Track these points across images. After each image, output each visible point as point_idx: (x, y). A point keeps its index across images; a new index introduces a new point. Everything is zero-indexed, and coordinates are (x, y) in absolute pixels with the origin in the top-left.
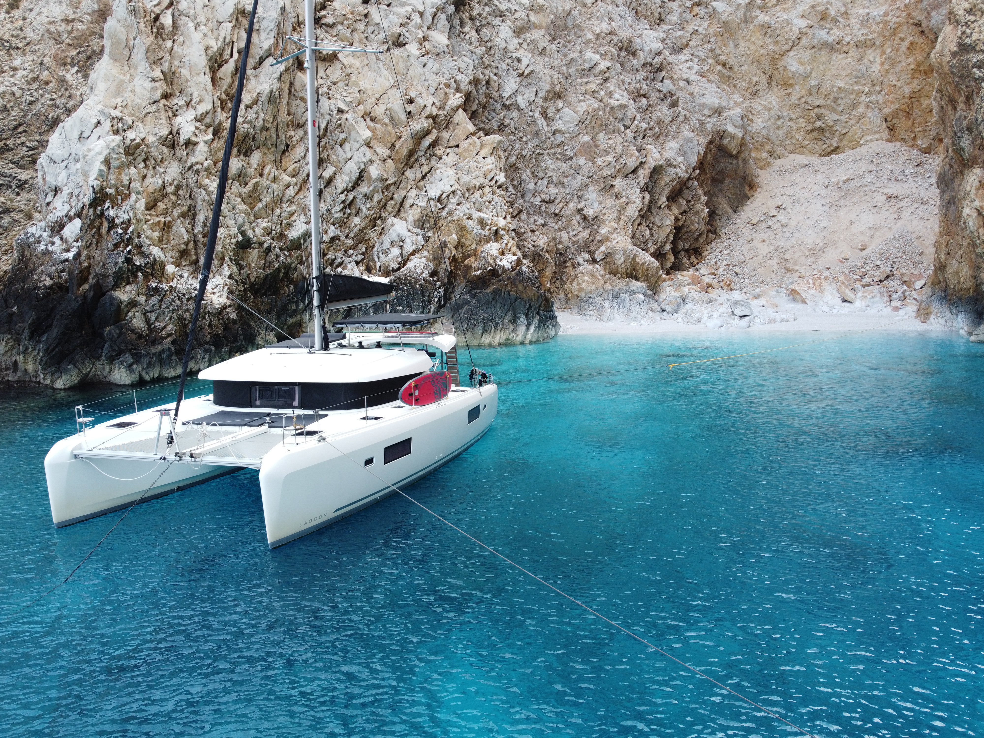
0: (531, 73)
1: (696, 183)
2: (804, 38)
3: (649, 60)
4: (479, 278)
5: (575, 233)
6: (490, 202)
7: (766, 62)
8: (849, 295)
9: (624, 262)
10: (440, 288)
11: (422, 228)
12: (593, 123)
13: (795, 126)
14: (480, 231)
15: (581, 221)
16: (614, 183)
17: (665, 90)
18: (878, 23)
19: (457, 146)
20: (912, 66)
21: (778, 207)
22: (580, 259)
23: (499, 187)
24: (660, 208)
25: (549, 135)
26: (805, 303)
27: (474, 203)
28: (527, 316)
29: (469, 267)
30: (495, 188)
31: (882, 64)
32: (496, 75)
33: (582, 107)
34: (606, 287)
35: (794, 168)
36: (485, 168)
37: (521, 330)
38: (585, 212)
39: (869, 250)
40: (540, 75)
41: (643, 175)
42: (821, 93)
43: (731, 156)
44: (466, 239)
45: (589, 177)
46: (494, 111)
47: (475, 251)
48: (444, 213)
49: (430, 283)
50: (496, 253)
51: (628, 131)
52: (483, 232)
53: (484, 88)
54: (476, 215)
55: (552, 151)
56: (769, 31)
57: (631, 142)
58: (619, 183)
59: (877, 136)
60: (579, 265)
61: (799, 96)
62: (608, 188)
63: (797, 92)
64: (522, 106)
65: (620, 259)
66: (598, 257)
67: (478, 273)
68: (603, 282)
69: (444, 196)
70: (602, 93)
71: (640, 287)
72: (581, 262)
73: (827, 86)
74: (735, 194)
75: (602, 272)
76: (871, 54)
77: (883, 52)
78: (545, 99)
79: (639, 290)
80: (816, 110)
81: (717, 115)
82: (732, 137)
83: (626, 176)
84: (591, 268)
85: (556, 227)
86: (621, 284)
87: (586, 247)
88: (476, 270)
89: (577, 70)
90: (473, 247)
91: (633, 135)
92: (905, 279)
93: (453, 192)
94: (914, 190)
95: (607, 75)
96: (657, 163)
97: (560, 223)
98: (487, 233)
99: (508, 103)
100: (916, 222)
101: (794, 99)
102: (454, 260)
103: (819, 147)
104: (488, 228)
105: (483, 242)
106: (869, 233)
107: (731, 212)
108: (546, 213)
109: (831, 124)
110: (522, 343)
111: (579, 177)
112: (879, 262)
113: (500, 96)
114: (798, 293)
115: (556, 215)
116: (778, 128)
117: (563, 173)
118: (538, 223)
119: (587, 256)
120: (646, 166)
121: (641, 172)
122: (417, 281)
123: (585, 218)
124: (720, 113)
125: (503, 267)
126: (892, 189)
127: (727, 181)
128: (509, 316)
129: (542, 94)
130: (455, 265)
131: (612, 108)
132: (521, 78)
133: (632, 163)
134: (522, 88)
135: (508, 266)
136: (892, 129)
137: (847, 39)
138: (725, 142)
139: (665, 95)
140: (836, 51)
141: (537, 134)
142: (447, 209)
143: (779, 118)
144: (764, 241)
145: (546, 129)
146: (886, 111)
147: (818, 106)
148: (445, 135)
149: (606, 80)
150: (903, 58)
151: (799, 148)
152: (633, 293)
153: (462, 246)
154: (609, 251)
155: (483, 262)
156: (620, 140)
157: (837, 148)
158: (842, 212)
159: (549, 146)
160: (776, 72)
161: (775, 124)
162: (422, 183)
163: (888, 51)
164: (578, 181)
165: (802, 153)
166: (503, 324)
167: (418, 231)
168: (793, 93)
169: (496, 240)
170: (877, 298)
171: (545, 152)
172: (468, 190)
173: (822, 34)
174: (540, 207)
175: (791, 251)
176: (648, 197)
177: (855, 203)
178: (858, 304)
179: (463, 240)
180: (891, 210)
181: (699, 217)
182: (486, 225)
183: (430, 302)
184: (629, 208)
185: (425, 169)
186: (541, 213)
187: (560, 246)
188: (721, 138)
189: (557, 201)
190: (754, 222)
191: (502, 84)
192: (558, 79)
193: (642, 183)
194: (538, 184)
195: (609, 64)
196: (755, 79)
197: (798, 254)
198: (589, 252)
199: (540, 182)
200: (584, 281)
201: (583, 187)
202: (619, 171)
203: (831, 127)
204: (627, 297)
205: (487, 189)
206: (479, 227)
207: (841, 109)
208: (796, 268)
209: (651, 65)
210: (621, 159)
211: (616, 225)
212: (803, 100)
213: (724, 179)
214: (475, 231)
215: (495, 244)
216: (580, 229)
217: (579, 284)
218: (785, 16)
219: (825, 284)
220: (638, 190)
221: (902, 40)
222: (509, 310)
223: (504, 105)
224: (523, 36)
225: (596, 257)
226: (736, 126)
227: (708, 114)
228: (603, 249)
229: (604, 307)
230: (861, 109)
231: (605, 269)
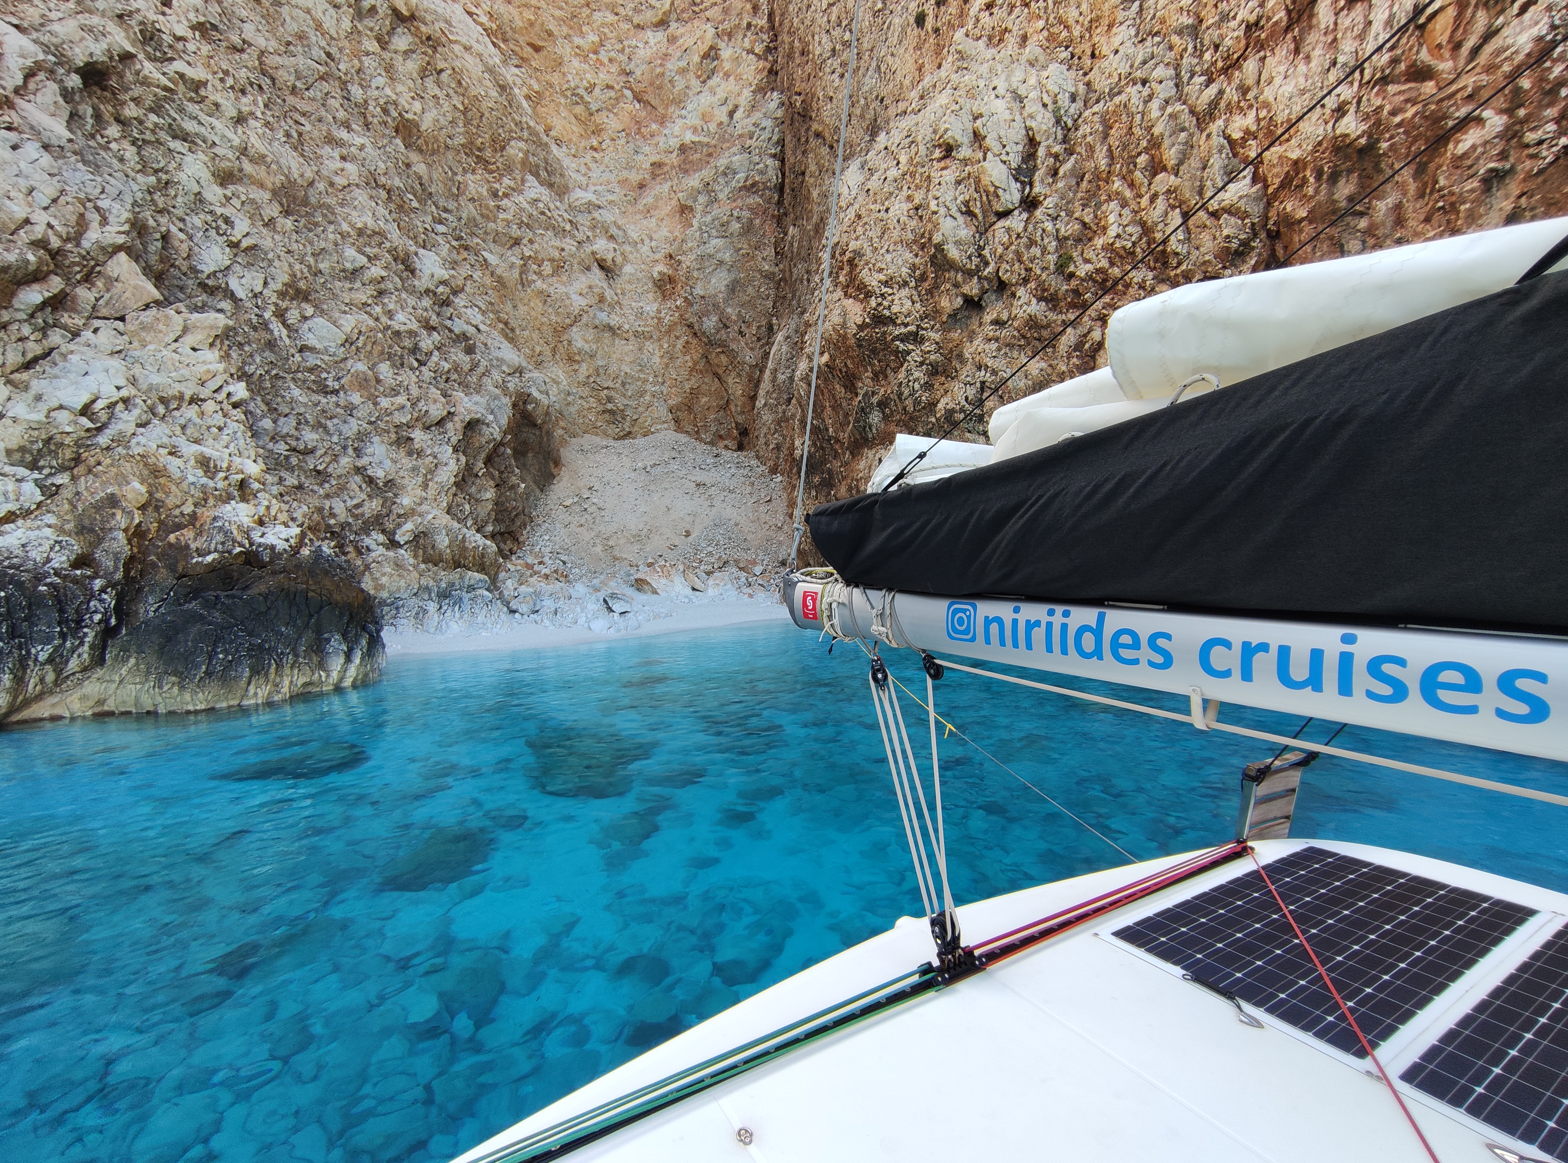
0: (254, 247)
1: (509, 451)
2: (585, 316)
3: (433, 288)
4: (212, 568)
5: (355, 502)
6: (220, 429)
7: (548, 332)
8: (698, 584)
9: (449, 546)
10: (103, 590)
11: (33, 466)
12: (369, 348)
13: (586, 406)
14: (205, 480)
15: (364, 486)
16: (412, 436)
17: (457, 331)
18: (652, 318)
19: (122, 319)
20: (690, 364)
21: (590, 489)
22: (368, 541)
23: (235, 406)
24: (477, 476)
25: (292, 351)
26: (657, 593)
27: (183, 427)
28: (344, 636)
29: (183, 549)
30: (227, 407)
31: (662, 357)
32: (181, 230)
33: (349, 322)
34: (424, 582)
35: (596, 449)
36: (202, 368)
37: (336, 663)
38: (369, 472)
39: (693, 536)
40: (270, 256)
41: (454, 431)
42: (609, 375)
43: (535, 425)
44: (168, 494)
45: (370, 423)
46: (181, 289)
47: (194, 516)
48: (103, 440)
49: (75, 581)
50: (247, 521)
51: (423, 368)
52: (211, 484)
53: (159, 244)
54: (190, 450)
55: (300, 375)
56: (549, 300)
57: (430, 383)
58: (418, 435)
59: (666, 425)
60: (368, 549)
61: (587, 374)
62: (403, 441)
63: (584, 370)
64: (240, 293)
65: (443, 542)
66: (400, 538)
67: (209, 558)
68: (417, 576)
69: (99, 405)
70: (378, 309)
71: (480, 580)
72: (373, 546)
73: (613, 368)
74: (540, 469)
75: (412, 561)
76: (649, 346)
77: (661, 346)
78: (282, 295)
79: (480, 585)
80: (605, 391)
81: (518, 375)
82: (537, 402)
83: (428, 428)
84: (391, 554)
85: (322, 492)
86: (446, 577)
87: (376, 522)
88: (201, 553)
89: (333, 268)
90: (188, 509)
91: (433, 375)
92: (742, 565)
93: (125, 401)
94: (719, 479)
95: (382, 286)
96: (473, 415)
97: (327, 485)
98: (221, 485)
99: (210, 282)
100: (729, 509)
101: (581, 377)
102: (137, 534)
103: (612, 430)
104: (222, 475)
105: (211, 502)
106: (689, 519)
107: (538, 491)
108: (300, 468)
109: (622, 407)
110: (338, 689)
111: (353, 422)
112: (710, 549)
113: (194, 270)
114: (648, 583)
115: (319, 472)
116: (569, 404)
117: (324, 411)
118: (287, 483)
119: (381, 538)
120: (456, 419)
121: (449, 425)
122: (39, 578)
123: (371, 481)
124: (521, 373)
125: (273, 547)
126: (700, 476)
127: (530, 455)
128: (308, 637)
129: (276, 286)
130: (140, 546)
131: (397, 333)
132: (235, 250)
133: (436, 411)
134: (237, 268)
135: (281, 545)
136: (677, 421)
137: (627, 327)
138: (530, 407)
139: (457, 336)
140: (618, 335)
141: (271, 345)
142: (109, 432)
143: (569, 394)
144: (582, 525)
145: (287, 341)
146: (671, 402)
147: (608, 388)
148: (85, 295)
149: (381, 293)
150: (679, 354)
151: (593, 429)
152: (471, 588)
153: (157, 508)
154: (421, 528)
155: (220, 538)
156: (415, 379)
157: (630, 433)
158: (656, 497)
159: (294, 368)
160: (559, 345)
161: (565, 399)
162: (24, 376)
163: (666, 346)
164: (352, 427)
165: (597, 434)
166: (296, 656)
167: (22, 472)
168: (581, 370)
169: (244, 499)
170: (729, 586)
171: (289, 377)
172: (163, 400)
173: (603, 317)
174: (287, 458)
175: (615, 538)
176: (463, 459)
177: (666, 489)
178: (711, 592)
179: (158, 495)
180: (703, 498)
181: (515, 493)
182: (217, 470)
183: (79, 622)
184: (439, 471)
185: (34, 349)
186: (291, 469)
187: (332, 522)
188: (524, 403)
189: (319, 453)
190: (567, 503)
191: (196, 249)
192: (302, 273)
193: (454, 440)
194: (280, 423)
195: (384, 274)
196: (538, 349)
197: (622, 541)
198: (383, 531)
199: (282, 420)
200: (384, 574)
201: (362, 437)
202: (417, 420)
203: (623, 411)
204: (466, 596)
205: (210, 406)
206: (200, 472)
207: (630, 394)
208: (624, 556)
209: (435, 294)
210: (420, 404)
211: (424, 494)
212: (592, 380)
213: (527, 452)
214: (191, 479)
215: (242, 505)
216: (364, 496)
217: (375, 580)
218: (562, 289)
219: (672, 572)
220: (451, 450)
221: (677, 338)
222: (307, 626)
223: (203, 286)
224: (232, 187)
225: (397, 538)
226: (540, 392)
227: (507, 371)
228: (409, 526)
229: (425, 612)
230: (648, 397)
231: (415, 557)
